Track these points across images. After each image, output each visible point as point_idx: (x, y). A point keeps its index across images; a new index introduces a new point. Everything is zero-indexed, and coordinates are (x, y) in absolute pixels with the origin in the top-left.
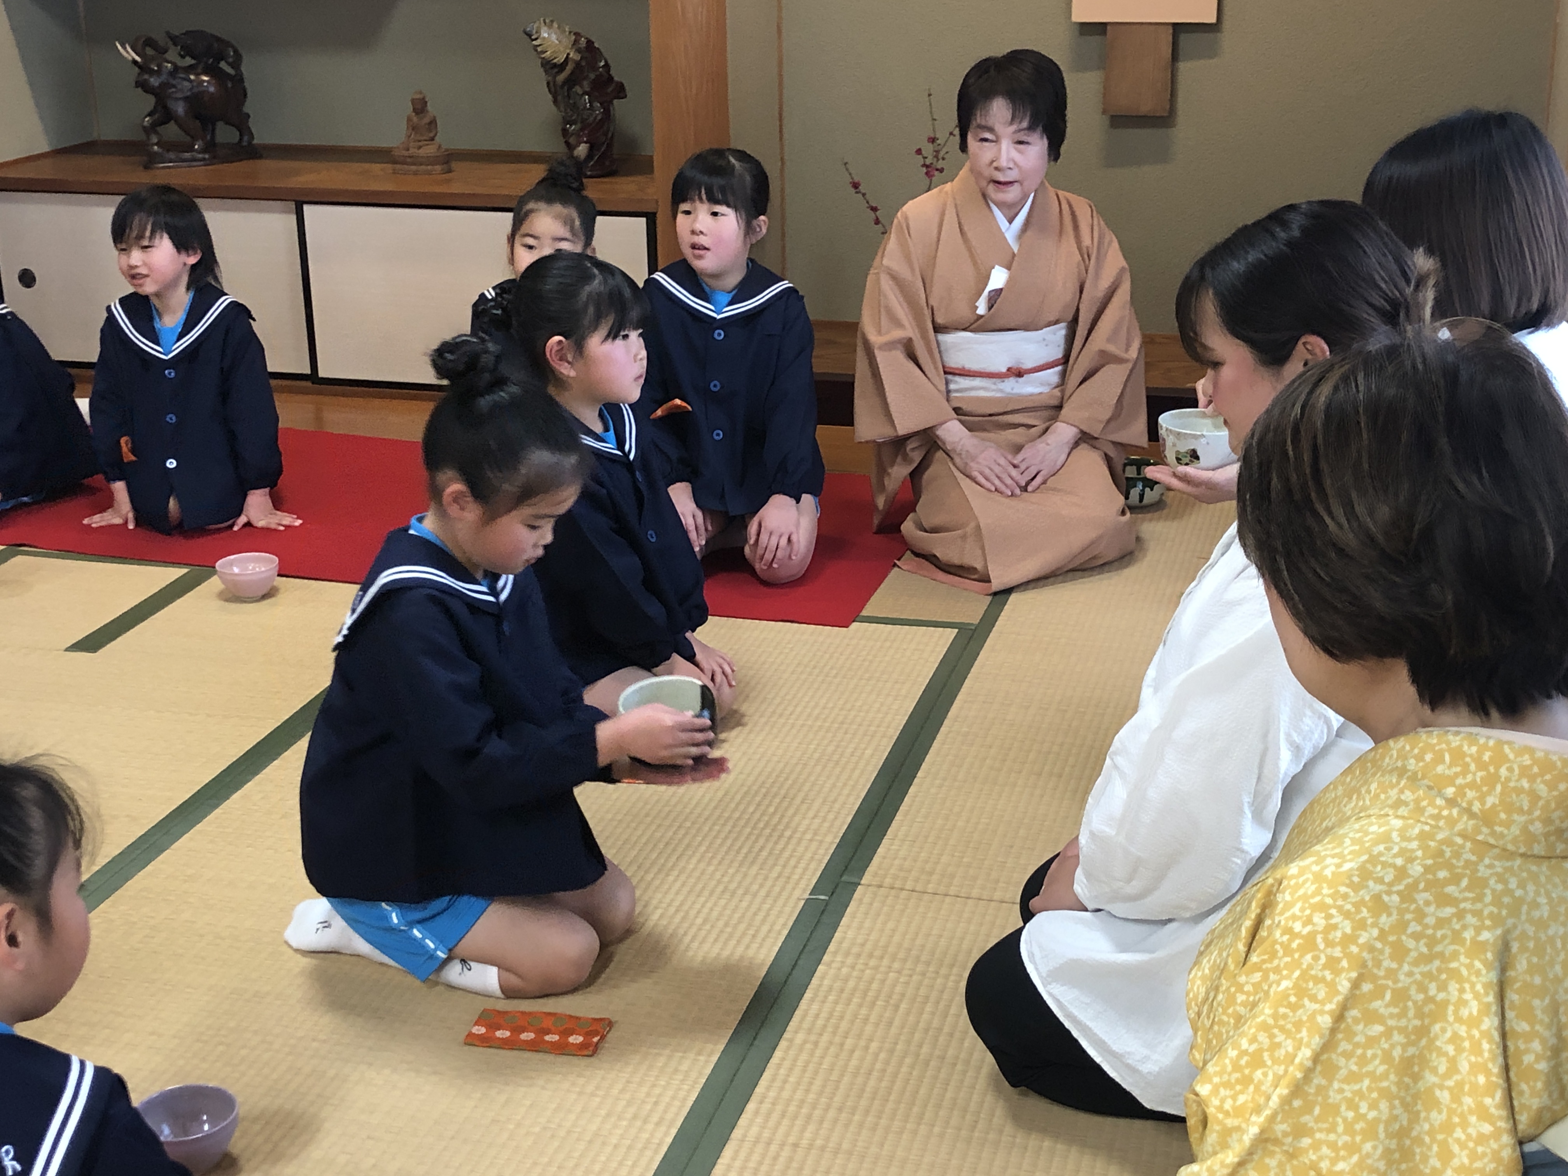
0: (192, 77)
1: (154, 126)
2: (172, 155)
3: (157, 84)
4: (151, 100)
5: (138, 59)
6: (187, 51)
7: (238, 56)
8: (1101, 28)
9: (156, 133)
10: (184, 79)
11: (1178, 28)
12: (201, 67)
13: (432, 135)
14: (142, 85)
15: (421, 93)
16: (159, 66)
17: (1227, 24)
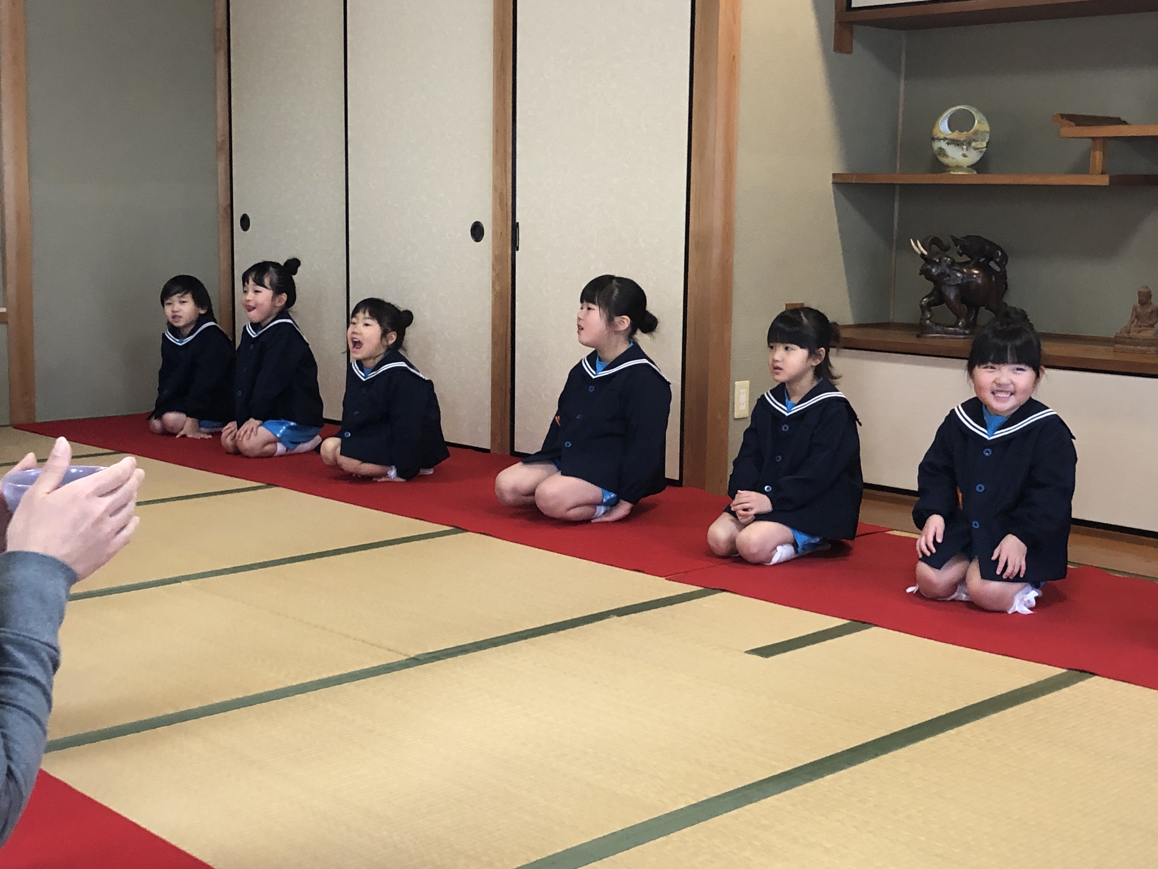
0: (965, 270)
1: (929, 305)
2: (939, 329)
3: (936, 274)
4: (931, 285)
5: (925, 253)
6: (965, 250)
7: (1005, 257)
9: (930, 310)
10: (958, 271)
12: (972, 263)
13: (1151, 322)
14: (925, 273)
15: (1147, 287)
16: (940, 259)
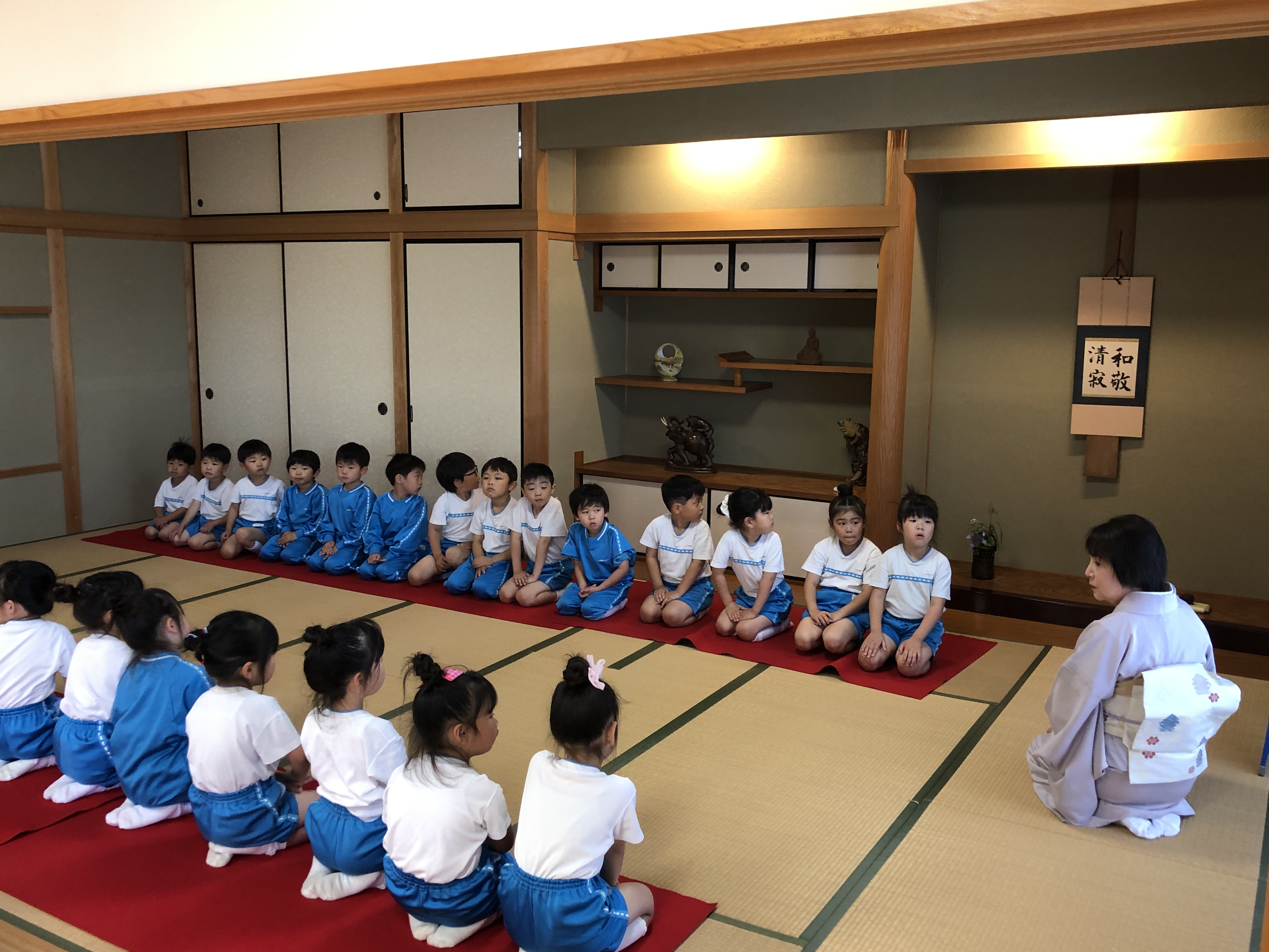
1: (672, 453)
5: (669, 425)
7: (712, 429)
8: (1084, 437)
9: (673, 456)
11: (1121, 439)
12: (692, 431)
14: (669, 435)
16: (677, 428)
17: (1146, 438)
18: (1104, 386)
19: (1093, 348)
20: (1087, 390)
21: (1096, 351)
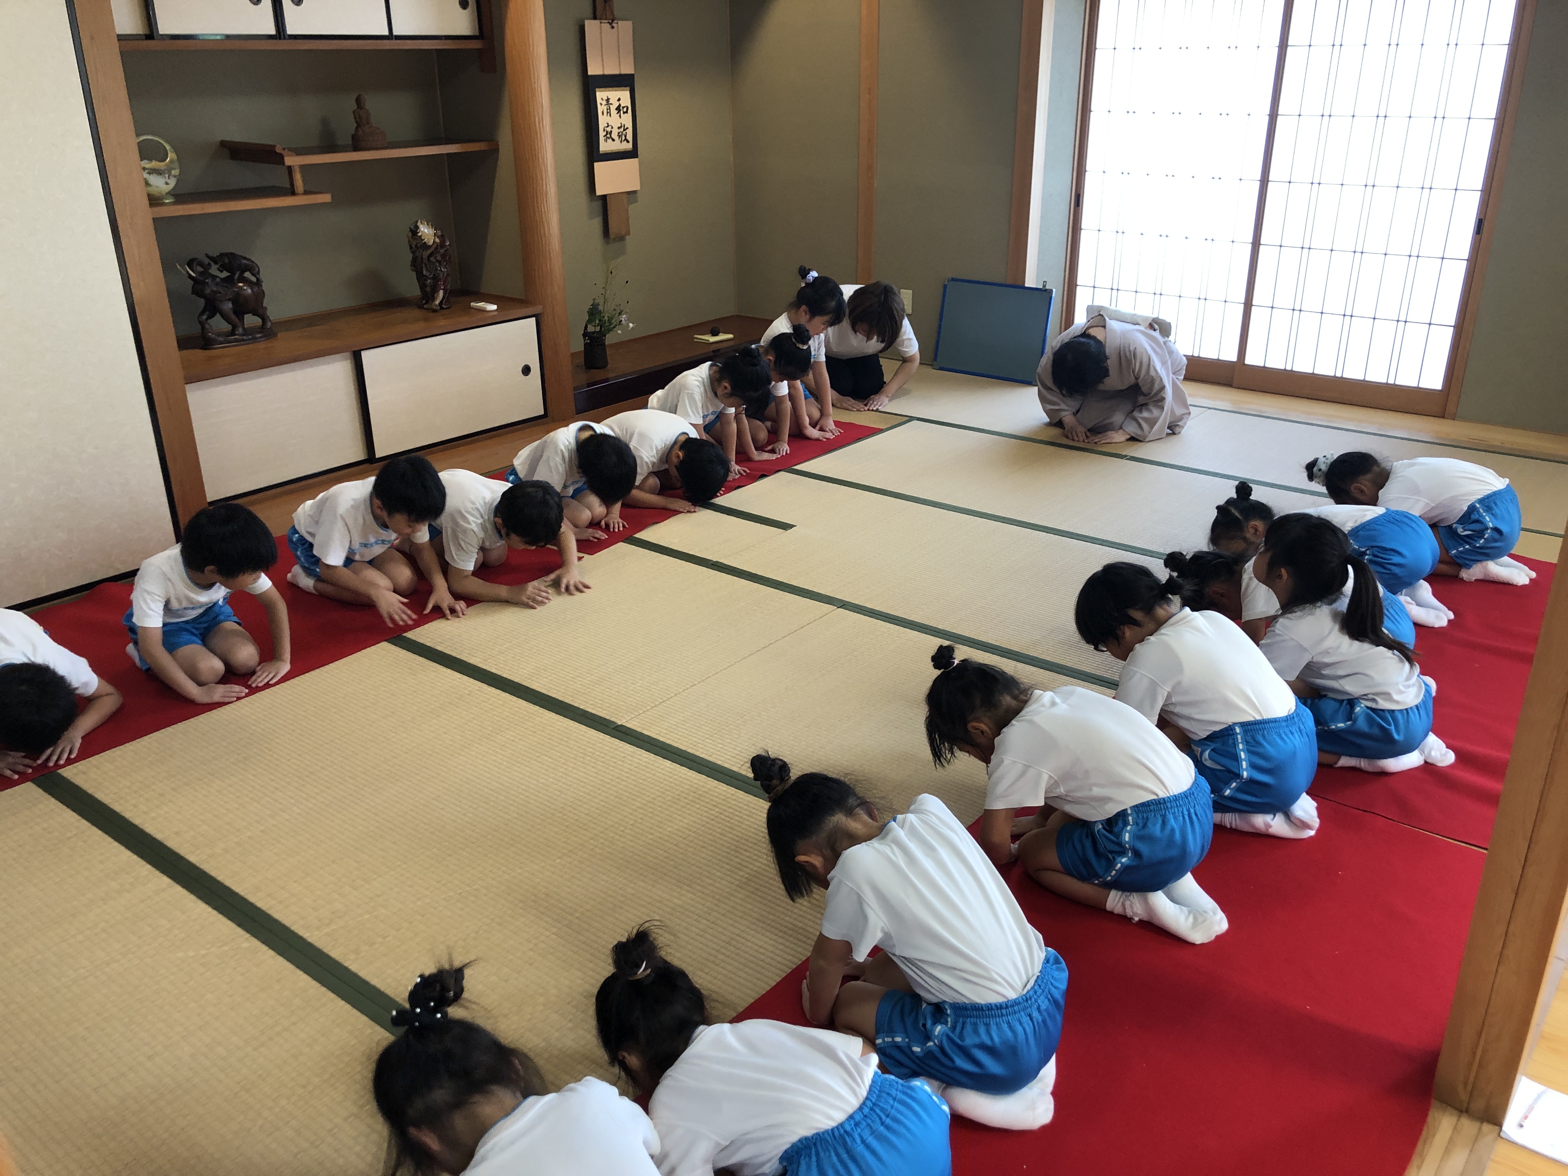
0: (233, 285)
1: (206, 320)
2: (221, 339)
3: (207, 291)
5: (194, 274)
9: (209, 325)
11: (628, 194)
12: (236, 277)
14: (197, 293)
16: (207, 279)
17: (644, 189)
18: (613, 140)
19: (602, 99)
20: (605, 146)
21: (604, 103)
